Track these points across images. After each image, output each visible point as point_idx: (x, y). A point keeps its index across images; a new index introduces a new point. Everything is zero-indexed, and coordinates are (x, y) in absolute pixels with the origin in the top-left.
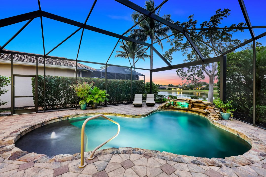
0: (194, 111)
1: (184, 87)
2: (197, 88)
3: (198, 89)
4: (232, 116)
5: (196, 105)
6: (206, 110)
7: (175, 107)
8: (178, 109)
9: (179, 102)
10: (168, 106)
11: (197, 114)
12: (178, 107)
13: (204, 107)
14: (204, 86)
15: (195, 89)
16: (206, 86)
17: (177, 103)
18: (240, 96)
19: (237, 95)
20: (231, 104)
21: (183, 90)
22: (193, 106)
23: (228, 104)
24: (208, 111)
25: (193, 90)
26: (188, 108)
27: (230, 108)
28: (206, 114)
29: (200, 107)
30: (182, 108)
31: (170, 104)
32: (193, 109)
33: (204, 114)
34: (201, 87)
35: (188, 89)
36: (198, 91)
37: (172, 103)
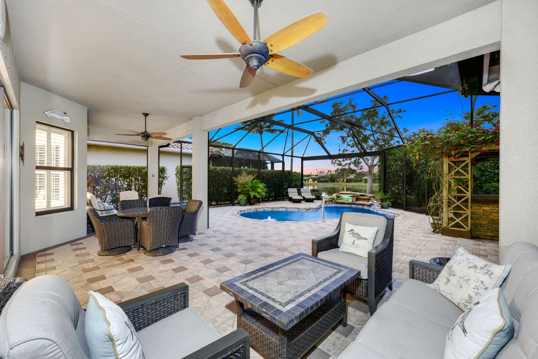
0: (358, 204)
1: (320, 177)
2: (341, 180)
3: (343, 181)
4: (391, 205)
5: (360, 199)
6: (370, 202)
7: (339, 201)
8: (342, 203)
9: (343, 196)
10: (331, 201)
11: (361, 207)
12: (342, 201)
13: (368, 199)
14: (352, 176)
15: (337, 181)
16: (355, 176)
17: (341, 197)
18: (398, 189)
19: (396, 188)
20: (390, 195)
21: (318, 183)
22: (357, 199)
23: (388, 195)
24: (372, 203)
25: (334, 183)
26: (353, 201)
27: (389, 199)
28: (370, 206)
29: (364, 200)
30: (346, 202)
31: (333, 199)
32: (358, 202)
33: (368, 205)
34: (348, 178)
35: (327, 182)
36: (342, 184)
37: (335, 197)
